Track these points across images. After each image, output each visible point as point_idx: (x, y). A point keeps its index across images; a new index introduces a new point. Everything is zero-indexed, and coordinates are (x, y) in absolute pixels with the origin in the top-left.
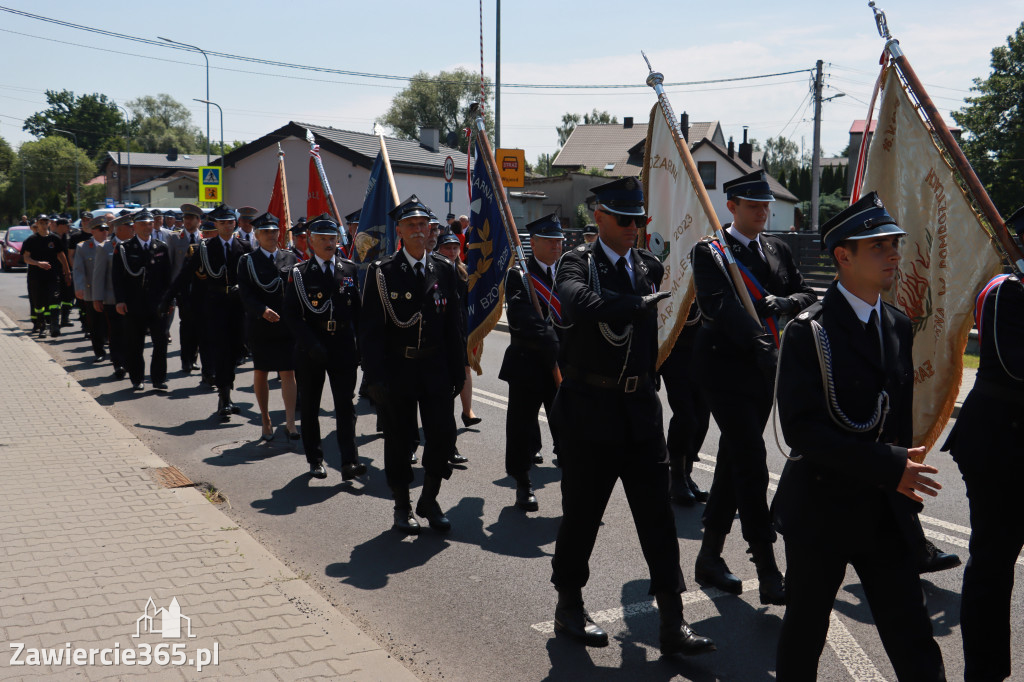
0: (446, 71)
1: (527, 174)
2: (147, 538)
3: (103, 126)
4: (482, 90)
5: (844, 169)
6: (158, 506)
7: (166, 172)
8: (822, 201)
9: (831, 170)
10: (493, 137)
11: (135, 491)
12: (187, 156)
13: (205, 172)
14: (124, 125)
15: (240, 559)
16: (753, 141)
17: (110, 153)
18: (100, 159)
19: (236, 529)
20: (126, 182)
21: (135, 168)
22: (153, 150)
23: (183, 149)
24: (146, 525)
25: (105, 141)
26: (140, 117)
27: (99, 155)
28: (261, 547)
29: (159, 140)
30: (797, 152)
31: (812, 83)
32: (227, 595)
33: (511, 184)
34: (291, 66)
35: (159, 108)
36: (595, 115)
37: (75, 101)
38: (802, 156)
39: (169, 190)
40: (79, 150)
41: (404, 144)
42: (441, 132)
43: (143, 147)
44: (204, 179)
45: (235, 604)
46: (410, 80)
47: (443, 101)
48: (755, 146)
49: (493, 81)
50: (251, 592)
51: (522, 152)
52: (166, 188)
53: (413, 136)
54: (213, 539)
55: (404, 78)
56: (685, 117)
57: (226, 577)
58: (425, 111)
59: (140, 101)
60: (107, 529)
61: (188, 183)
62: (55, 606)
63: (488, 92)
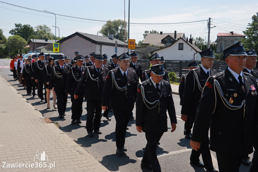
0: (116, 19)
1: (136, 46)
2: (41, 135)
3: (29, 32)
4: (125, 24)
5: (215, 45)
6: (44, 128)
7: (45, 44)
9: (212, 46)
10: (127, 37)
11: (38, 124)
12: (50, 40)
13: (55, 44)
14: (34, 33)
15: (65, 141)
16: (193, 38)
17: (31, 39)
18: (29, 40)
19: (63, 133)
20: (35, 47)
21: (37, 43)
22: (42, 39)
23: (49, 39)
24: (41, 132)
25: (30, 36)
26: (38, 30)
27: (28, 40)
28: (70, 138)
29: (43, 36)
31: (208, 23)
32: (62, 150)
33: (132, 48)
34: (77, 18)
35: (43, 28)
36: (153, 31)
37: (22, 26)
38: (205, 42)
39: (46, 49)
40: (23, 39)
41: (105, 38)
42: (114, 35)
43: (39, 38)
44: (55, 46)
45: (64, 152)
46: (107, 22)
47: (115, 27)
48: (193, 39)
49: (128, 22)
50: (68, 149)
51: (135, 40)
53: (107, 36)
54: (58, 136)
55: (105, 21)
56: (175, 32)
57: (61, 145)
58: (110, 30)
59: (38, 26)
60: (32, 133)
61: (50, 47)
62: (19, 152)
63: (126, 25)
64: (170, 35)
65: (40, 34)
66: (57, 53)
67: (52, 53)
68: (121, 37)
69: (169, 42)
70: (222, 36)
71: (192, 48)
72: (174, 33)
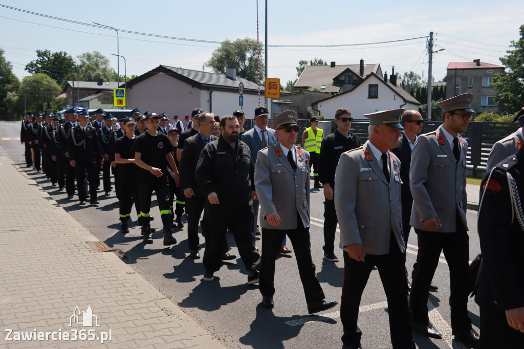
0: (240, 38)
1: (281, 91)
2: (89, 278)
3: (65, 68)
4: (258, 48)
5: (444, 88)
6: (95, 261)
7: (98, 91)
8: (433, 104)
9: (437, 88)
10: (264, 73)
11: (82, 254)
12: (107, 83)
13: (117, 91)
14: (76, 68)
15: (136, 288)
16: (397, 74)
17: (68, 81)
18: (65, 84)
19: (134, 273)
20: (77, 97)
21: (81, 89)
22: (90, 80)
23: (105, 79)
24: (88, 271)
25: (67, 75)
26: (84, 63)
27: (63, 83)
28: (147, 282)
29: (93, 75)
30: (420, 79)
31: (428, 44)
32: (131, 308)
33: (273, 96)
34: (161, 37)
35: (93, 58)
36: (316, 61)
37: (51, 55)
38: (423, 81)
39: (99, 101)
40: (53, 80)
41: (218, 76)
42: (237, 70)
43: (85, 79)
44: (116, 94)
45: (134, 311)
46: (222, 43)
47: (238, 54)
48: (398, 76)
49: (264, 44)
50: (142, 305)
51: (279, 80)
52: (97, 99)
53: (223, 72)
54: (122, 278)
55: (218, 43)
56: (362, 62)
57: (129, 298)
58: (229, 60)
59: (84, 55)
60: (69, 273)
61: (108, 97)
62: (43, 312)
63: (261, 49)
64: (351, 68)
65: (87, 71)
66: (123, 109)
67: (112, 109)
68: (251, 73)
69: (349, 83)
70: (456, 69)
71: (395, 94)
72: (359, 64)
